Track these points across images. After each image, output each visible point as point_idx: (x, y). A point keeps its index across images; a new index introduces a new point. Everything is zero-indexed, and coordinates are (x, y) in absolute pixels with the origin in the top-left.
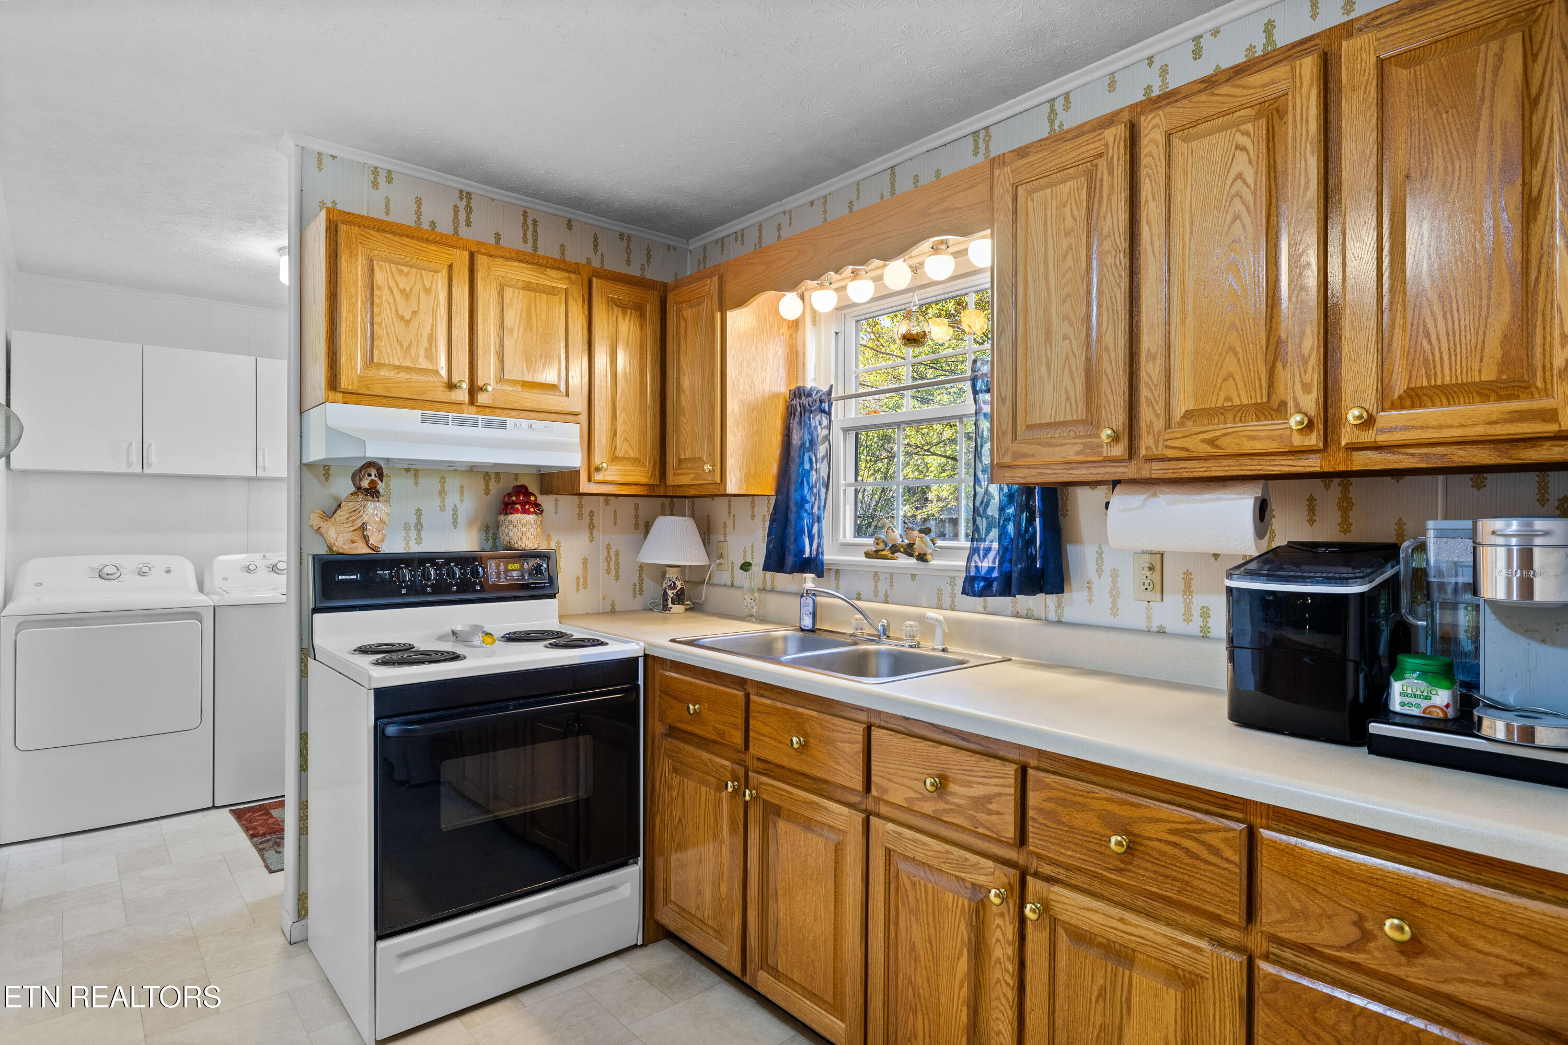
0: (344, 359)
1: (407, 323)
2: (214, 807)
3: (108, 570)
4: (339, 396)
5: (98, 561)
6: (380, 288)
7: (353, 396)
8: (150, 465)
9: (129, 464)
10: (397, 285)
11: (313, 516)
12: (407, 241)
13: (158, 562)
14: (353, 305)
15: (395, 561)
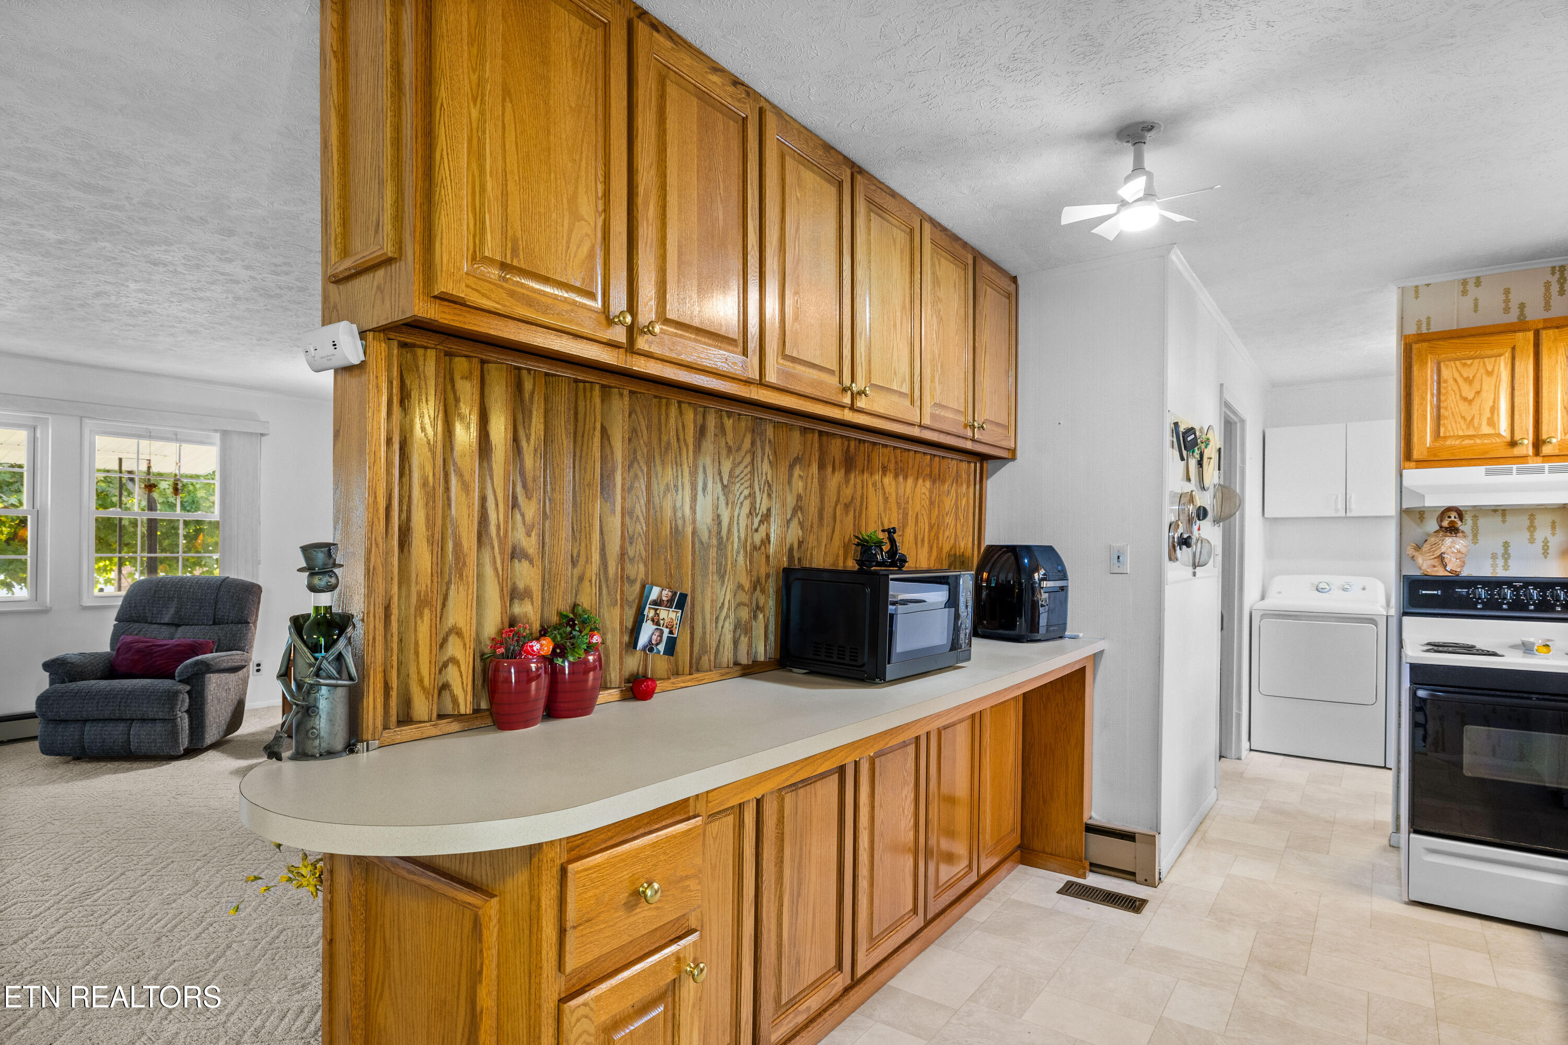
0: (1415, 439)
1: (1470, 402)
2: (1385, 767)
3: (1321, 586)
4: (1413, 464)
5: (1316, 579)
6: (1446, 381)
7: (1423, 463)
8: (1351, 510)
9: (1337, 510)
10: (1461, 376)
11: (1409, 548)
12: (1470, 340)
13: (1357, 582)
14: (1424, 398)
15: (1472, 583)
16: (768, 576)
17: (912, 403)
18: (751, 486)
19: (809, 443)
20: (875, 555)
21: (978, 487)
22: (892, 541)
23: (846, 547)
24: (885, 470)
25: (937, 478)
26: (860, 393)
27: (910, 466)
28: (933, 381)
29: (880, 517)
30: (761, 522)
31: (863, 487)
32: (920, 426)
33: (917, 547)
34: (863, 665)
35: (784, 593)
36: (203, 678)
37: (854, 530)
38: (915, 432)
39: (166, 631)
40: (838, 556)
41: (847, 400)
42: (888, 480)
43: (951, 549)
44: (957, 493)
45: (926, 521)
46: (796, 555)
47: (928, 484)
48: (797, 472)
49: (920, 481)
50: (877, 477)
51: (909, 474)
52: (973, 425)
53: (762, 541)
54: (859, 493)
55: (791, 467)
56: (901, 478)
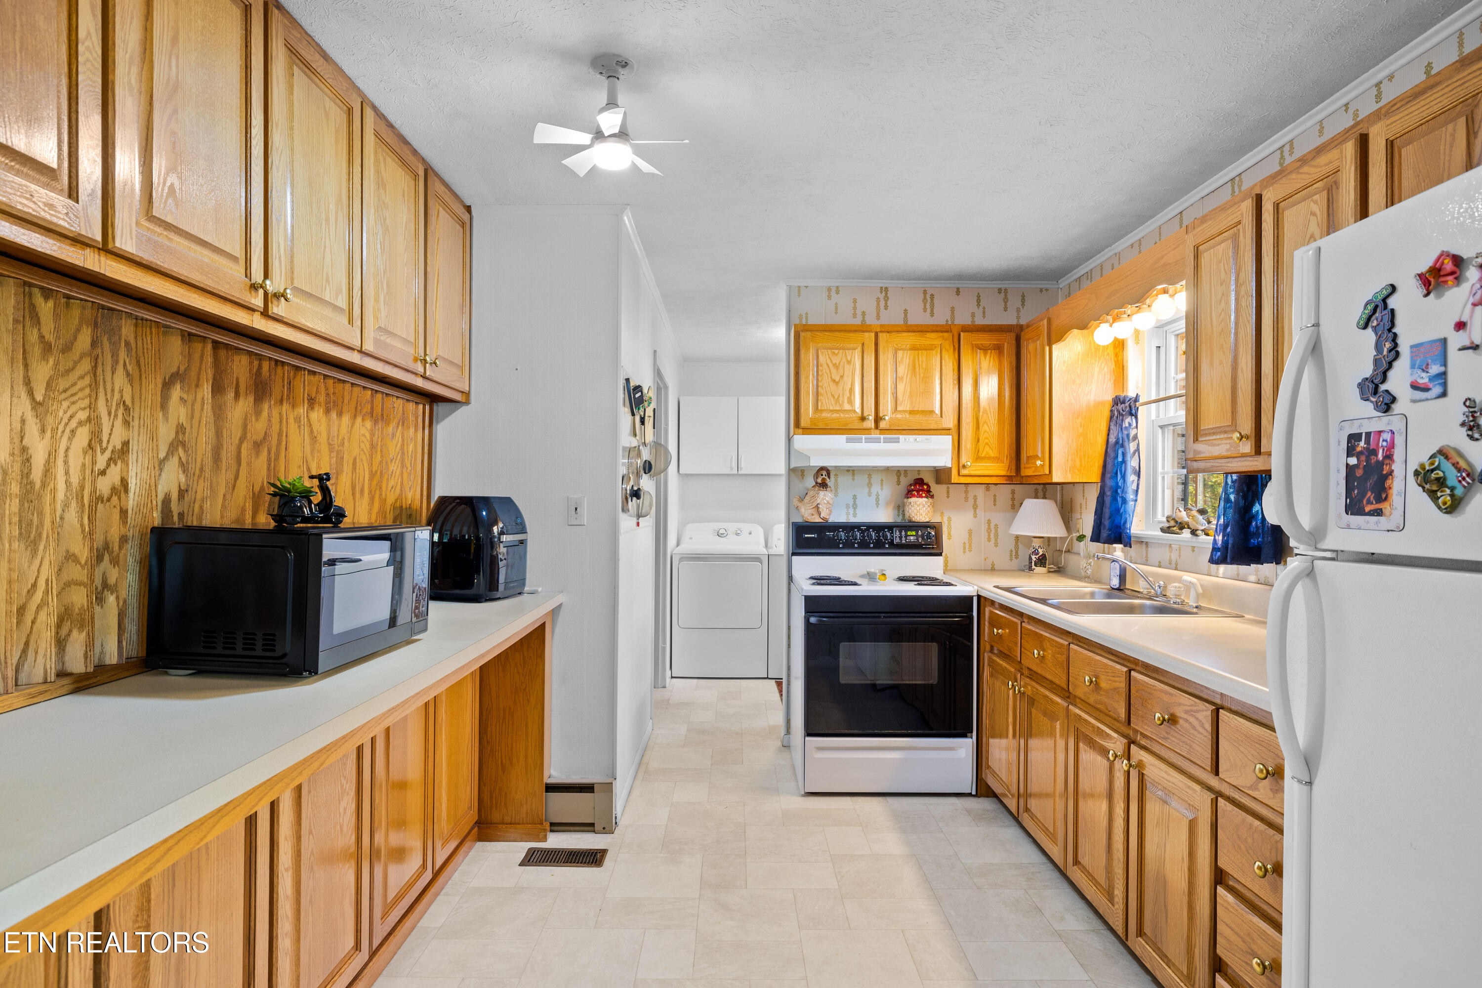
0: (802, 410)
1: (837, 383)
2: (767, 678)
3: (722, 531)
4: (801, 431)
5: (717, 526)
6: (822, 365)
7: (808, 431)
8: (741, 469)
9: (732, 469)
10: (832, 362)
11: (795, 499)
12: (837, 334)
13: (746, 527)
14: (808, 377)
15: (836, 527)
16: (124, 540)
17: (351, 321)
18: (92, 407)
19: (197, 356)
20: (301, 508)
21: (427, 431)
22: (325, 491)
23: (256, 499)
24: (312, 402)
25: (379, 418)
26: (277, 296)
27: (346, 401)
28: (377, 300)
29: (305, 460)
30: (111, 461)
31: (281, 422)
32: (361, 351)
33: (354, 499)
34: (282, 653)
35: (154, 563)
37: (269, 476)
38: (354, 358)
40: (243, 509)
41: (258, 301)
42: (317, 415)
43: (396, 501)
44: (403, 437)
45: (366, 468)
46: (175, 508)
47: (368, 424)
48: (176, 392)
49: (359, 420)
50: (301, 410)
51: (344, 410)
52: (425, 360)
53: (114, 490)
54: (275, 427)
55: (167, 385)
56: (334, 415)
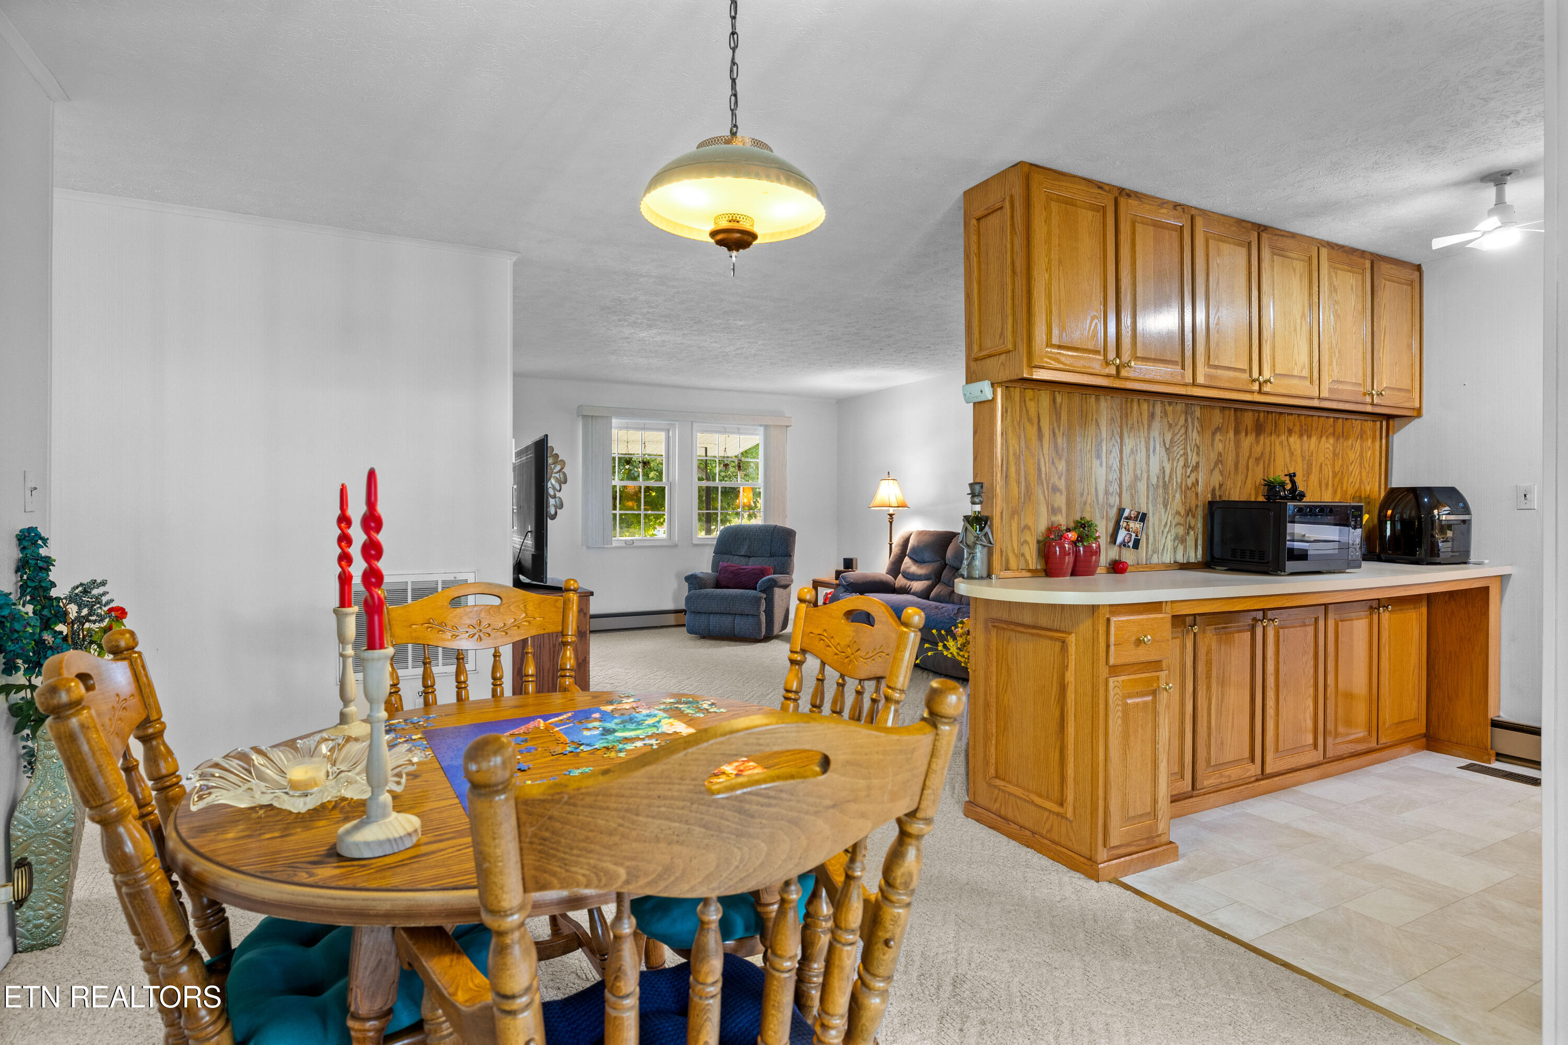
16: (1197, 506)
17: (1311, 382)
18: (1185, 448)
19: (1227, 417)
20: (1279, 492)
21: (1384, 441)
22: (1293, 483)
23: (1257, 489)
24: (1290, 432)
25: (1340, 436)
26: (1266, 382)
27: (1314, 428)
28: (1331, 363)
29: (1286, 466)
30: (1192, 471)
31: (1271, 446)
32: (1319, 398)
33: (1321, 490)
34: (1268, 562)
35: (1209, 518)
36: (773, 590)
37: (1264, 476)
38: (1316, 403)
39: (743, 560)
40: (1250, 495)
41: (1256, 387)
42: (1294, 439)
43: (1356, 492)
44: (1361, 447)
45: (1330, 470)
46: (1218, 493)
47: (1331, 441)
48: (1218, 437)
49: (1324, 439)
50: (1283, 438)
51: (1313, 433)
52: (1372, 393)
53: (1193, 484)
54: (1268, 450)
55: (1214, 434)
56: (1305, 438)
